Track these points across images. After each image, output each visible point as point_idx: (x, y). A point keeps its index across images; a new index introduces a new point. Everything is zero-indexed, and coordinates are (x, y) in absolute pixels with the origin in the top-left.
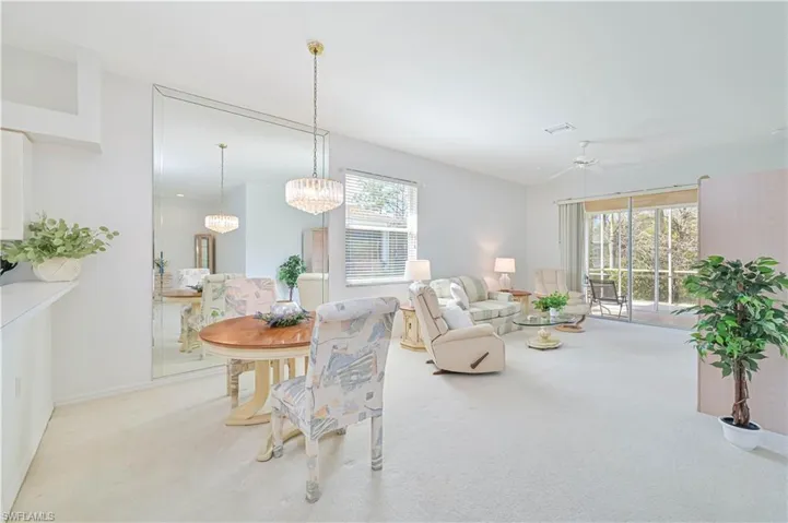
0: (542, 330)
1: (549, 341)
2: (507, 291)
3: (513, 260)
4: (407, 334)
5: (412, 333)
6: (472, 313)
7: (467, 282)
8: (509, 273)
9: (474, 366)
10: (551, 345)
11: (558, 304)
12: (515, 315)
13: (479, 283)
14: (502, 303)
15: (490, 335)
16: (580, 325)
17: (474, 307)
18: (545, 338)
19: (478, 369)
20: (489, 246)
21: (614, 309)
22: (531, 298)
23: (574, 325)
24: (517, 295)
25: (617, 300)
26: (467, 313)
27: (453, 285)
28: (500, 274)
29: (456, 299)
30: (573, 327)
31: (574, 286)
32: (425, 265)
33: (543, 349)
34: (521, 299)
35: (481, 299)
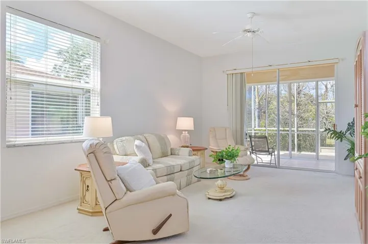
0: (219, 182)
1: (225, 192)
2: (187, 147)
3: (192, 119)
4: (84, 197)
5: (89, 197)
6: (155, 170)
7: (152, 139)
8: (189, 131)
9: (155, 232)
10: (228, 194)
11: (232, 156)
12: (195, 169)
13: (163, 141)
14: (183, 158)
15: (173, 195)
16: (246, 173)
17: (158, 163)
18: (222, 188)
19: (160, 235)
20: (171, 107)
21: (265, 158)
22: (207, 153)
23: (242, 173)
24: (196, 150)
25: (268, 151)
26: (149, 170)
27: (137, 142)
28: (181, 132)
29: (140, 157)
30: (241, 176)
31: (239, 140)
32: (107, 121)
33: (220, 200)
34: (199, 153)
35: (164, 155)
